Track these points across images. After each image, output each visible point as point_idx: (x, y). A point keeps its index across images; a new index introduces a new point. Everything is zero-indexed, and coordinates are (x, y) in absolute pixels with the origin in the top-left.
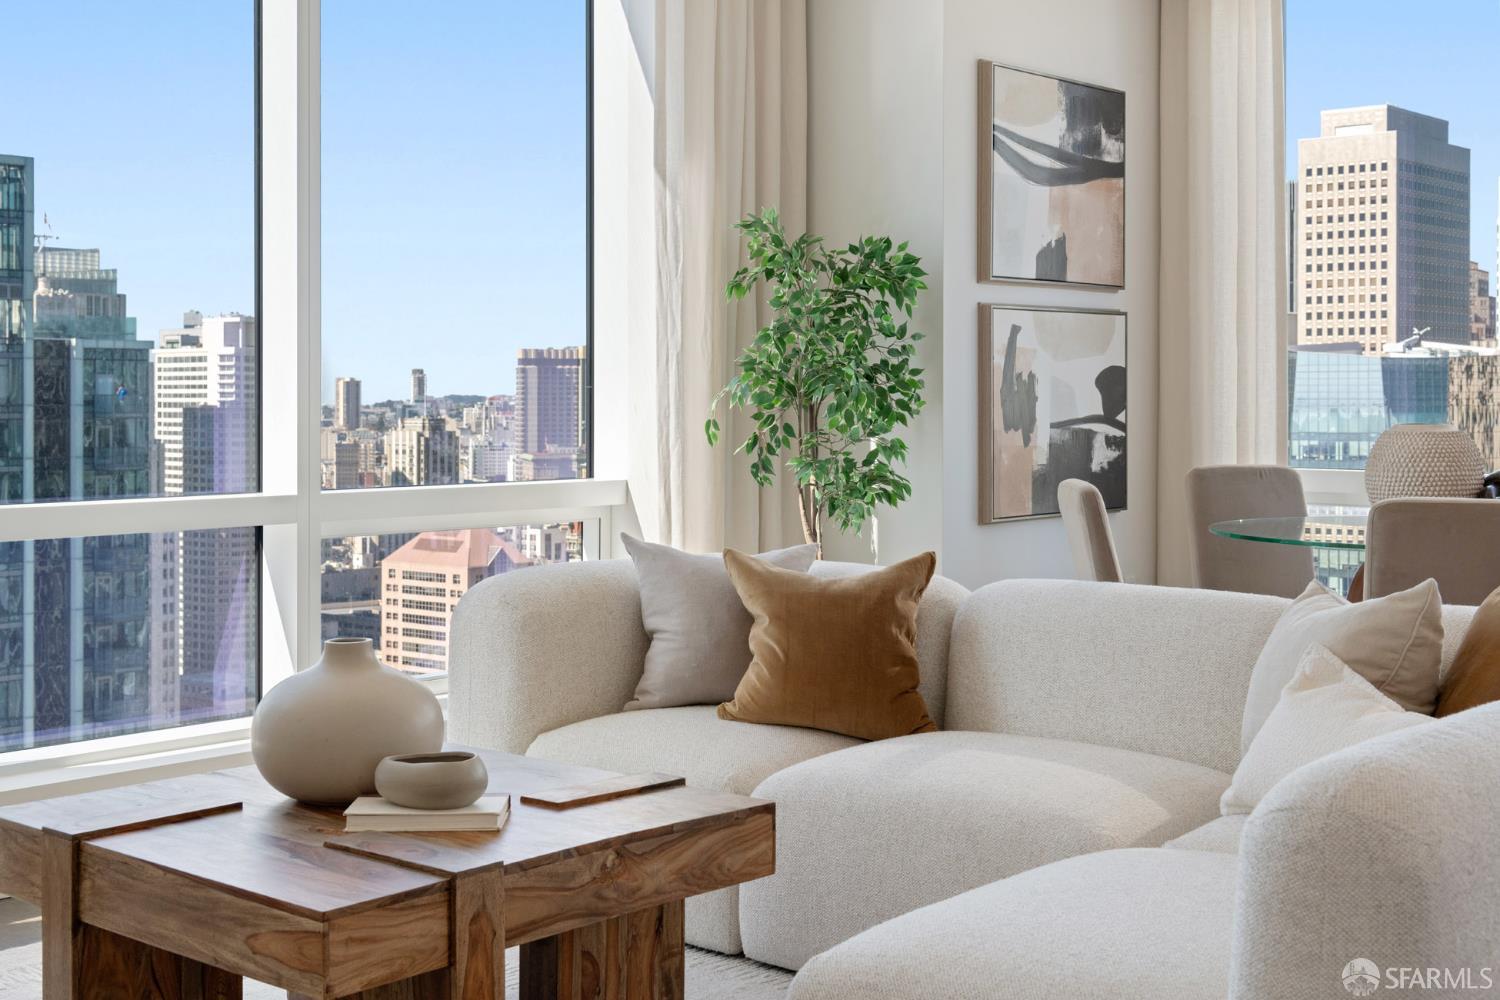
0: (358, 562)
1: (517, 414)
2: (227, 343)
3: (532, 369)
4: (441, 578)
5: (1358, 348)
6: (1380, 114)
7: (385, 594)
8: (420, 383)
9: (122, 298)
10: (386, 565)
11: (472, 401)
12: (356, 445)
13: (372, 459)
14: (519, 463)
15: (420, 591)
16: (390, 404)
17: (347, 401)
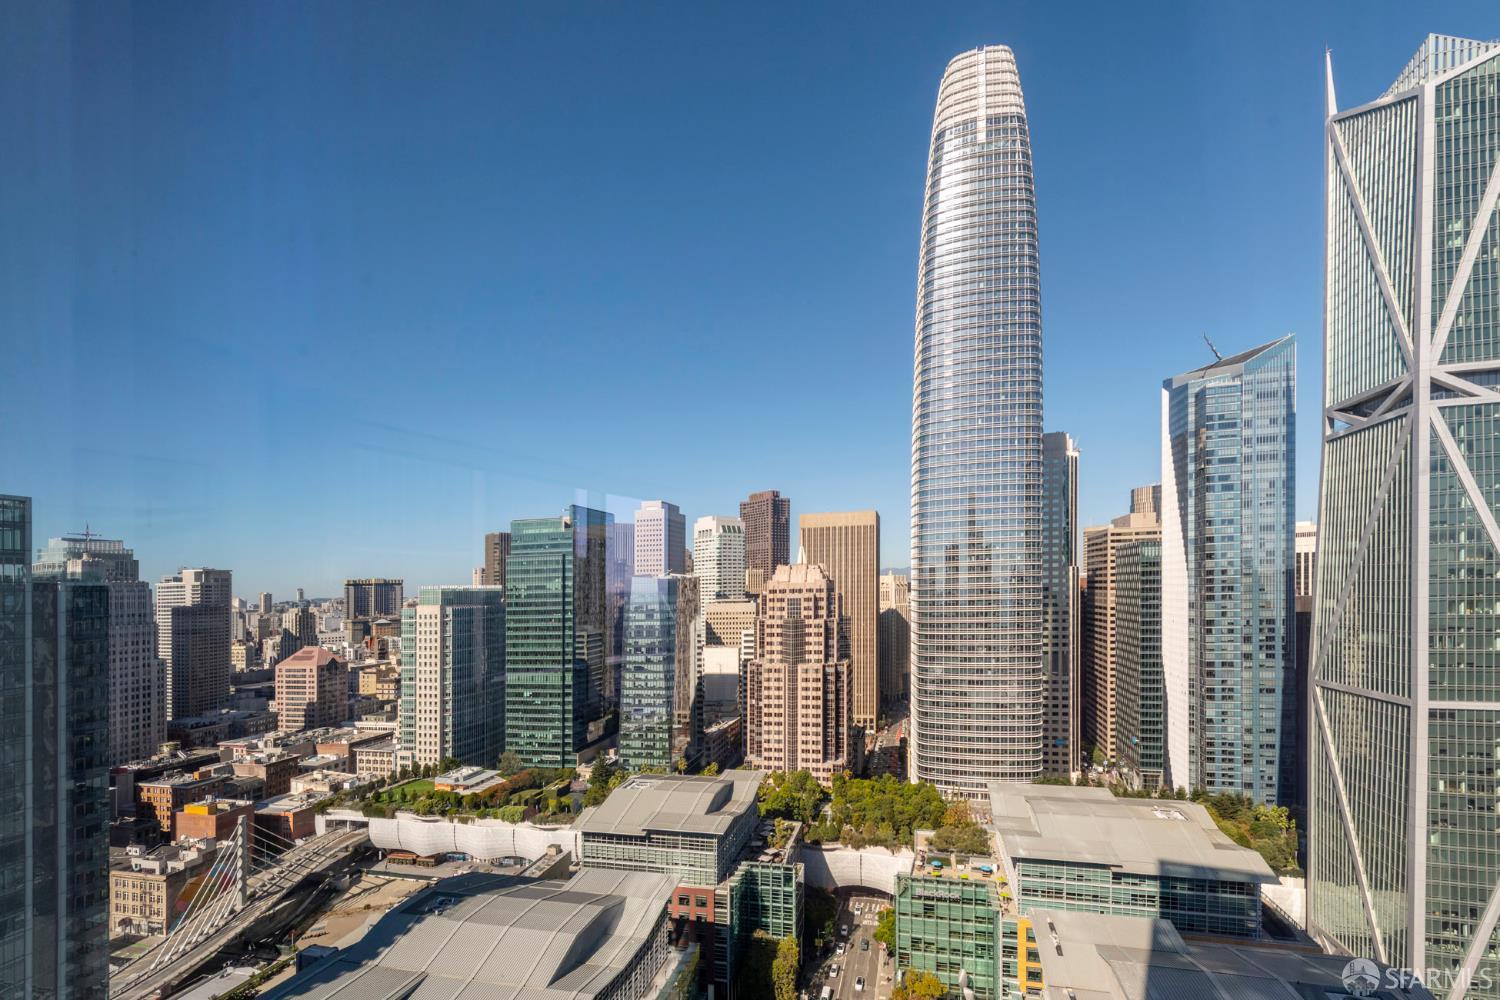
0: (266, 666)
1: (345, 605)
2: (196, 580)
3: (352, 588)
4: (305, 670)
5: (650, 576)
6: (659, 503)
7: (277, 679)
8: (301, 594)
9: (136, 562)
10: (277, 667)
11: (325, 600)
12: (268, 619)
13: (276, 625)
14: (346, 623)
15: (294, 676)
16: (288, 603)
17: (265, 602)
